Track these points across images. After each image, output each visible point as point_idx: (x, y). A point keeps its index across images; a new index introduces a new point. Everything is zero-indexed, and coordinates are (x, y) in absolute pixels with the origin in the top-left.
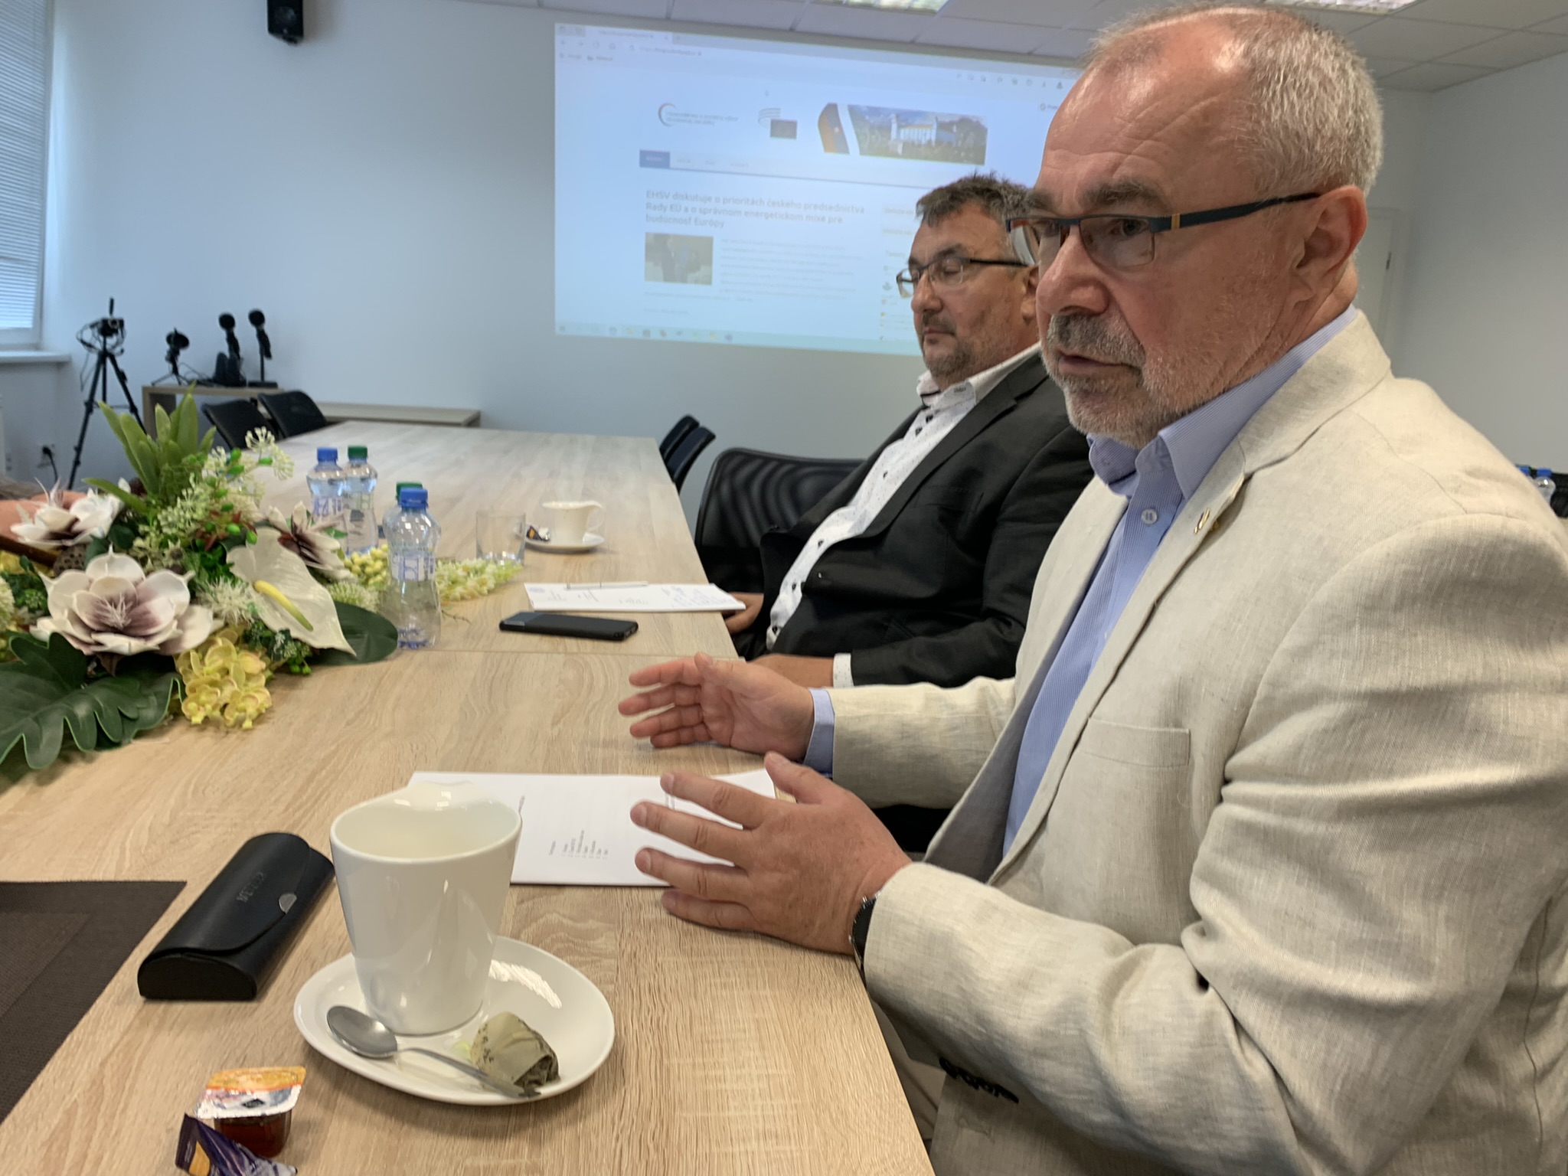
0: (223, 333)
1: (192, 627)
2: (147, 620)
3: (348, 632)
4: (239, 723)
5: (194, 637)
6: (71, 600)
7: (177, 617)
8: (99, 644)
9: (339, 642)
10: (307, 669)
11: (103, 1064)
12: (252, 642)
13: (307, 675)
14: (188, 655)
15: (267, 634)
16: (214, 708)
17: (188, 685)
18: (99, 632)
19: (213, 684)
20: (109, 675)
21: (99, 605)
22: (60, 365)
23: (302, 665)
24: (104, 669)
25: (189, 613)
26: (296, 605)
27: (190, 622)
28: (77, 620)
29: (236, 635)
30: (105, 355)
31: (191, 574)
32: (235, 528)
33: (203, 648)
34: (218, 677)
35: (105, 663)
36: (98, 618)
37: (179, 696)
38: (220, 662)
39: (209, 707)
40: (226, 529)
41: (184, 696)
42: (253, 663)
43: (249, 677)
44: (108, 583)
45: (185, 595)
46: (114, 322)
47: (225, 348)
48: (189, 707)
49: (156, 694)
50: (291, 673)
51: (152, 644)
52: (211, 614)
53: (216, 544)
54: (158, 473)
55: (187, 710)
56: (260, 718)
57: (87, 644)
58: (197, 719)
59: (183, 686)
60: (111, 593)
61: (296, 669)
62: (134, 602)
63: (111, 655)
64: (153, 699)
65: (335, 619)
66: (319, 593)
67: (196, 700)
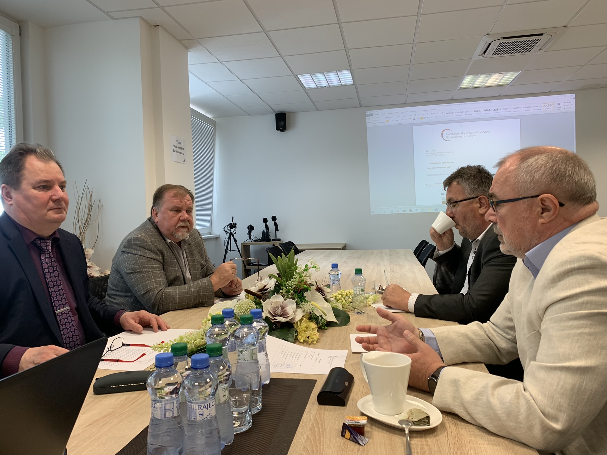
0: (264, 224)
1: (297, 315)
2: (286, 313)
3: (336, 316)
4: (312, 342)
5: (298, 318)
6: (268, 307)
7: (293, 312)
8: (275, 319)
9: (334, 320)
10: (326, 328)
11: (315, 416)
12: (312, 319)
13: (326, 329)
14: (297, 322)
15: (316, 317)
16: (306, 338)
17: (298, 331)
18: (275, 316)
19: (304, 331)
20: (278, 328)
21: (274, 309)
22: (217, 238)
23: (324, 327)
24: (277, 327)
25: (296, 311)
26: (322, 309)
27: (296, 313)
28: (270, 313)
29: (308, 317)
30: (231, 234)
31: (296, 300)
32: (305, 286)
33: (301, 320)
34: (305, 329)
35: (277, 325)
36: (274, 312)
37: (296, 334)
38: (305, 325)
39: (304, 337)
40: (303, 286)
41: (298, 335)
42: (313, 325)
43: (313, 329)
44: (276, 302)
45: (295, 306)
46: (234, 224)
47: (264, 229)
48: (299, 337)
49: (291, 334)
50: (322, 329)
51: (289, 319)
52: (302, 311)
53: (301, 291)
54: (285, 272)
55: (299, 338)
56: (317, 341)
57: (273, 320)
58: (302, 341)
59: (297, 332)
60: (277, 305)
61: (323, 328)
62: (283, 308)
63: (279, 322)
64: (290, 335)
65: (332, 313)
66: (327, 305)
67: (301, 335)
